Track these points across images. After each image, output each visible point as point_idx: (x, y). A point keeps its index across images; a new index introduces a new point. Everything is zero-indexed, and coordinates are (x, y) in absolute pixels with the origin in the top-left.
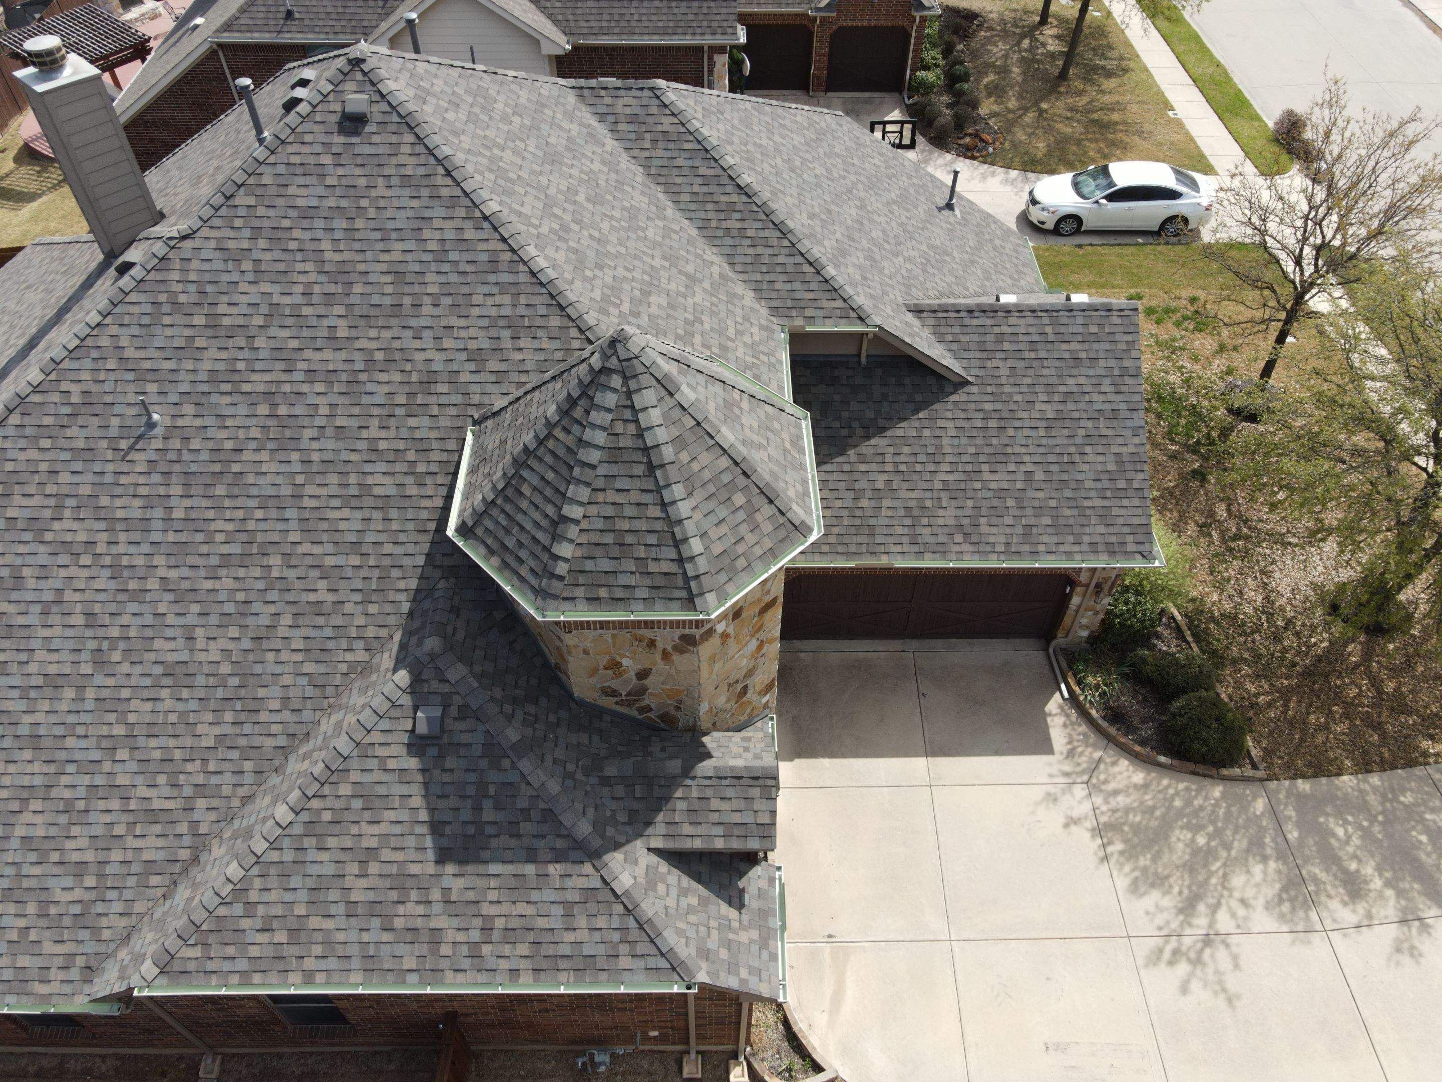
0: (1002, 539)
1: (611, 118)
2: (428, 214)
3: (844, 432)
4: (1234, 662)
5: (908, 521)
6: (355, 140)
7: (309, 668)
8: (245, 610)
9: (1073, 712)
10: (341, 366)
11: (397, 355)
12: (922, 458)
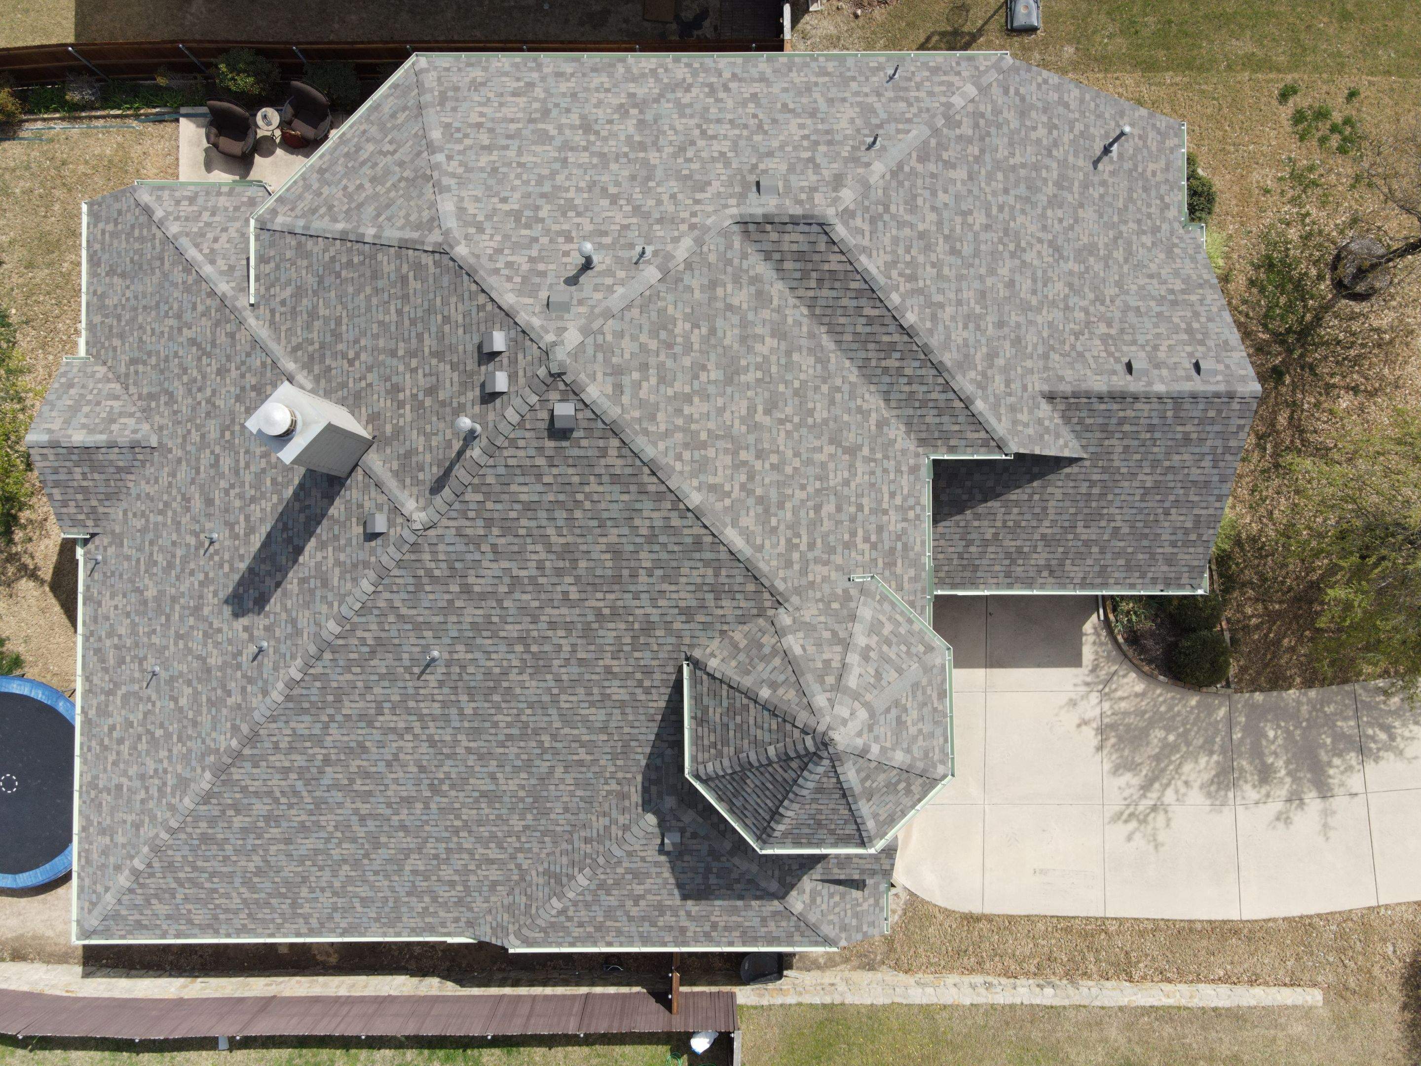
0: (1081, 575)
1: (777, 256)
2: (638, 506)
3: (965, 497)
4: (1244, 585)
5: (1007, 562)
6: (565, 444)
7: (579, 793)
8: (528, 764)
9: (1104, 633)
10: (575, 619)
11: (621, 611)
12: (1028, 516)
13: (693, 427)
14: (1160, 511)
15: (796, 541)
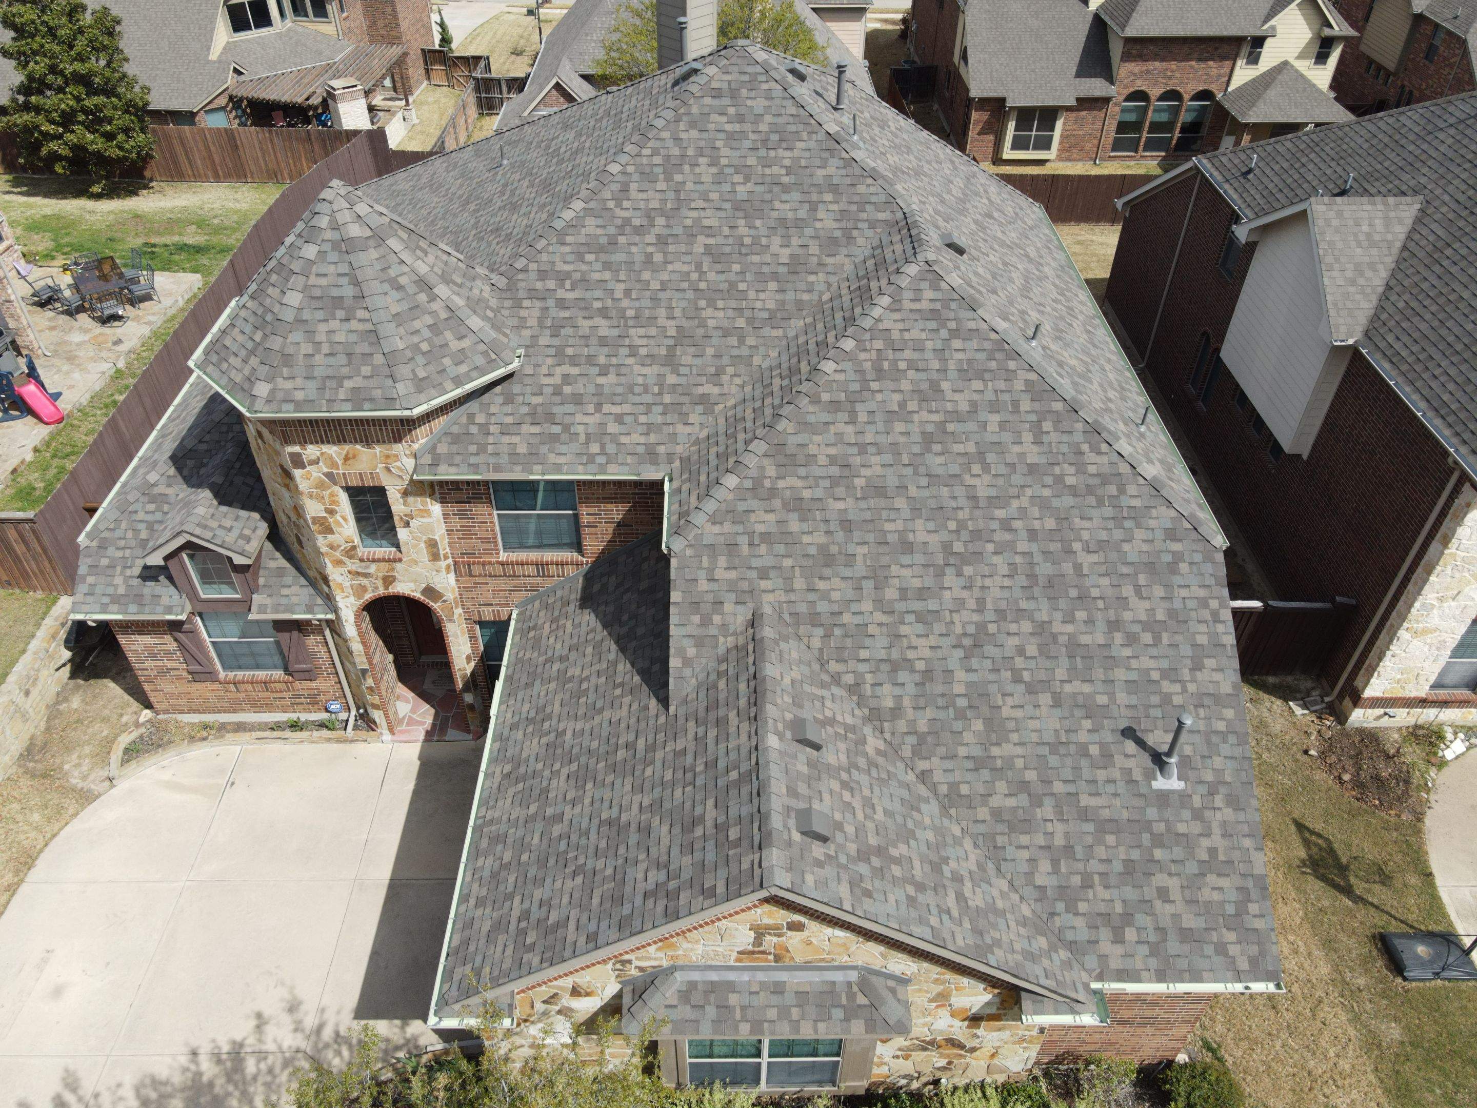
0: (496, 815)
5: (532, 714)
12: (592, 699)
13: (687, 168)
14: (581, 861)
15: (568, 285)
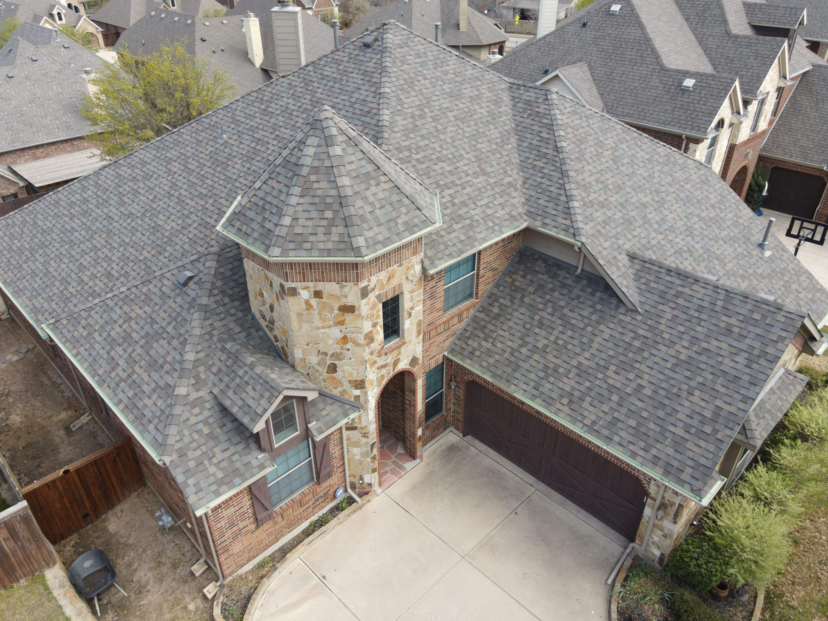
2: (362, 87)
7: (186, 246)
8: (189, 215)
13: (416, 83)
14: (685, 387)
15: (414, 151)
